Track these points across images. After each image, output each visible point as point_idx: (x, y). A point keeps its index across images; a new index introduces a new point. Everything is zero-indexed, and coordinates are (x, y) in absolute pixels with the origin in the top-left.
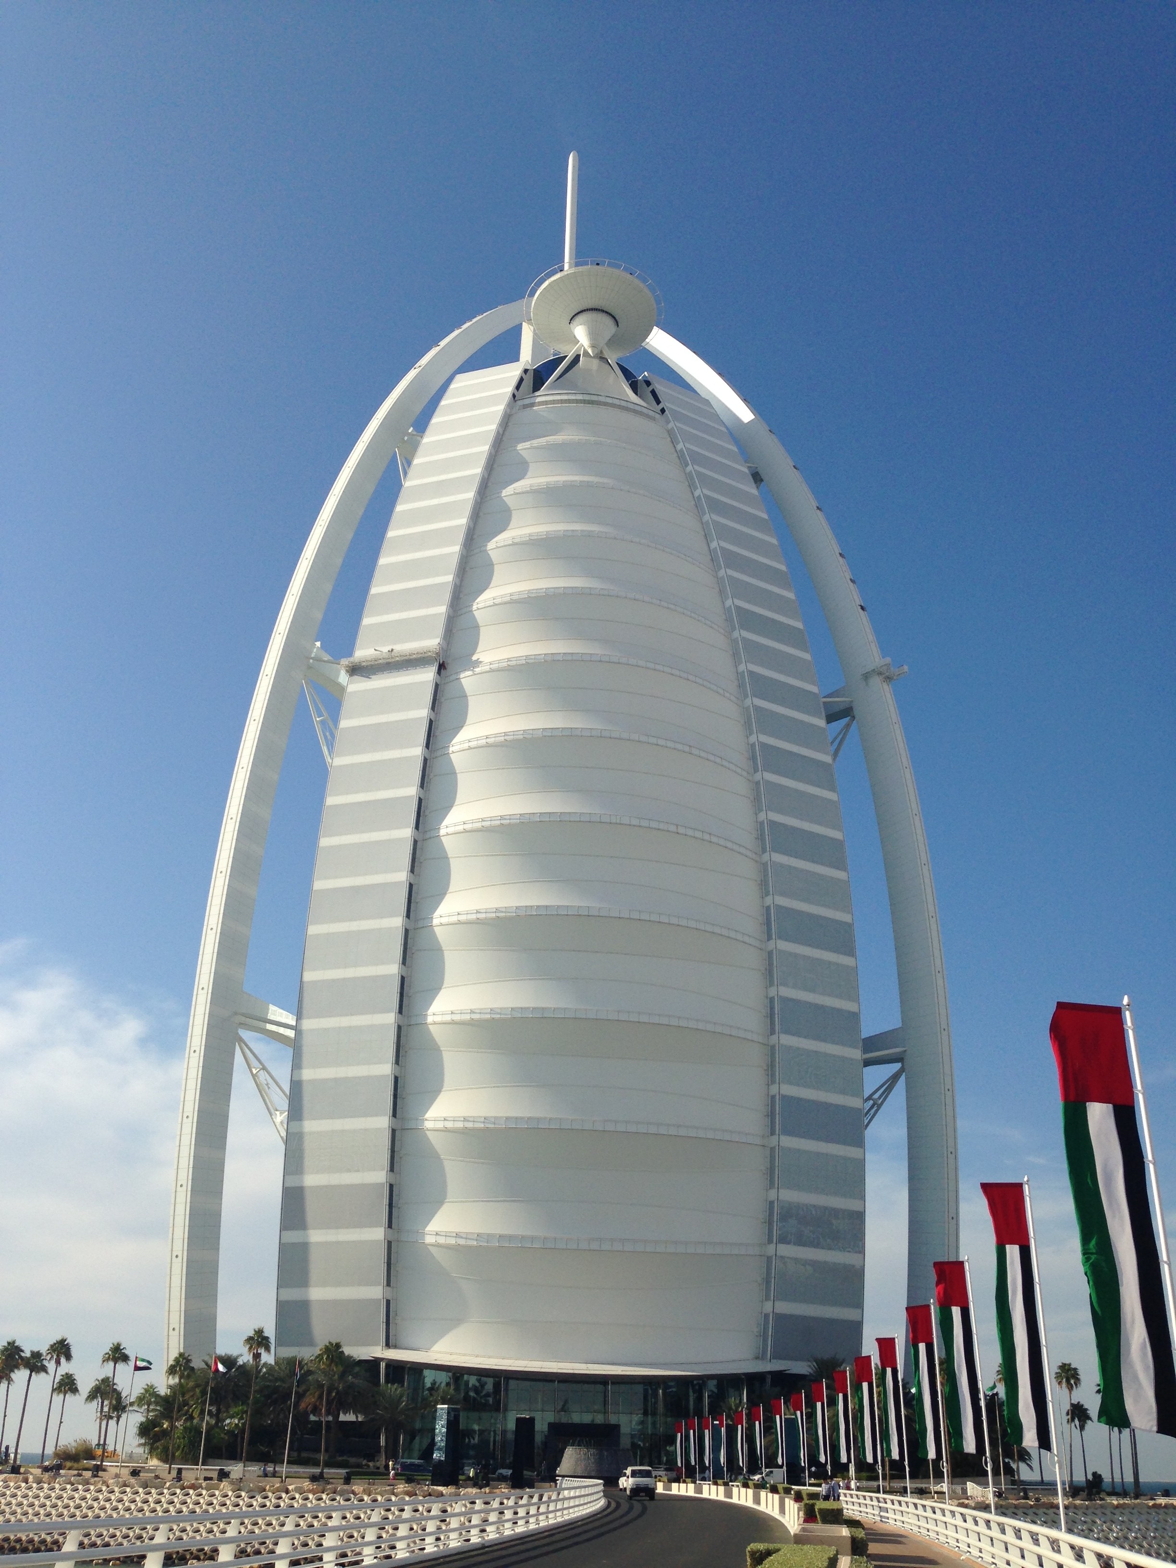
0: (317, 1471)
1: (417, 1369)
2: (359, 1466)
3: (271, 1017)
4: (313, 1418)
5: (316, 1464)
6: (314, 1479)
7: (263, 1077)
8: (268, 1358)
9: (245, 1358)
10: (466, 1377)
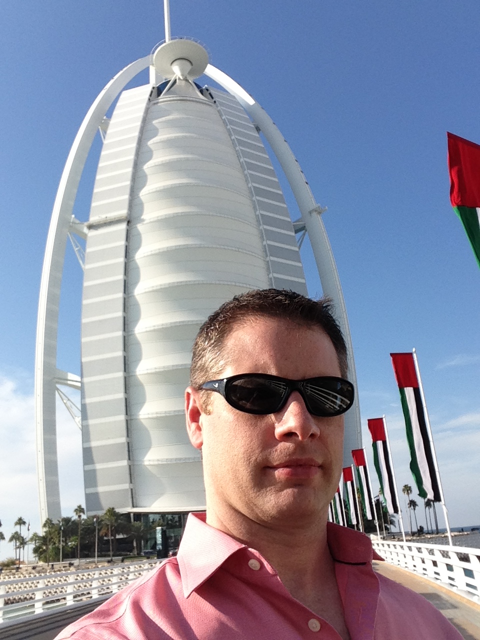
0: (109, 559)
1: (146, 515)
2: (127, 555)
3: (69, 378)
4: (105, 538)
5: (109, 556)
6: (109, 562)
7: (69, 403)
8: (84, 517)
9: (75, 517)
10: (167, 516)
